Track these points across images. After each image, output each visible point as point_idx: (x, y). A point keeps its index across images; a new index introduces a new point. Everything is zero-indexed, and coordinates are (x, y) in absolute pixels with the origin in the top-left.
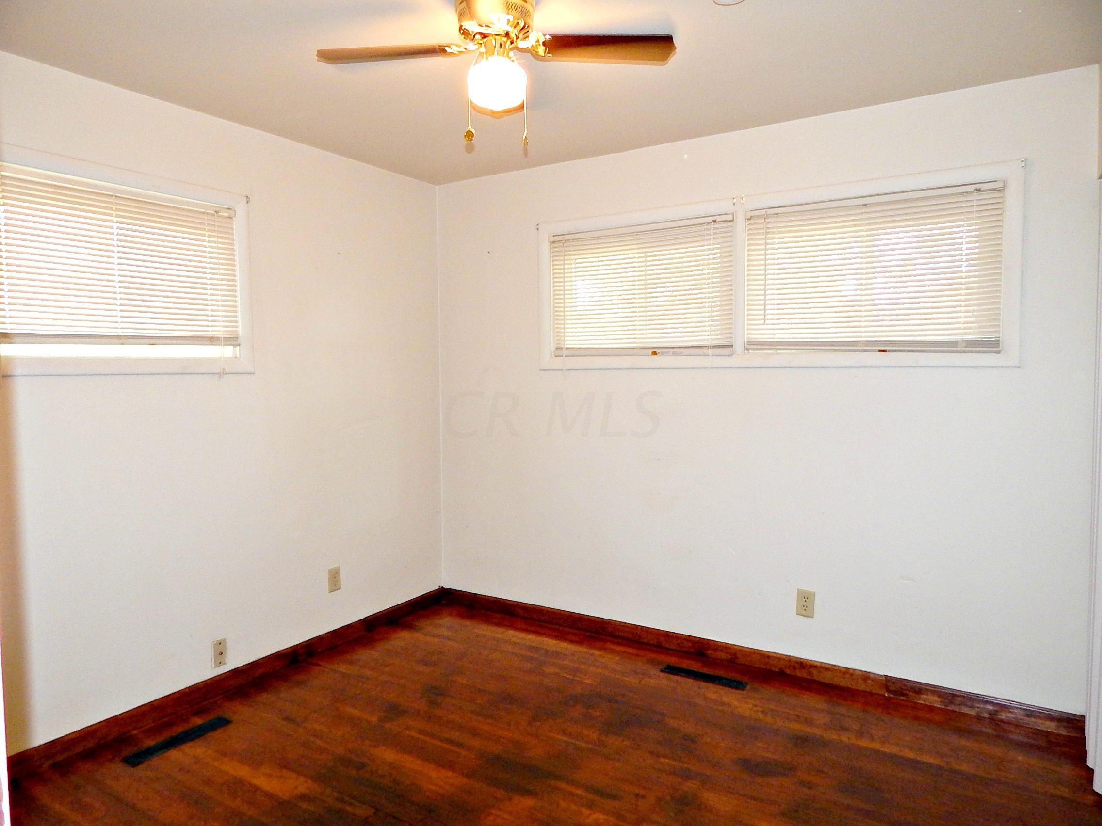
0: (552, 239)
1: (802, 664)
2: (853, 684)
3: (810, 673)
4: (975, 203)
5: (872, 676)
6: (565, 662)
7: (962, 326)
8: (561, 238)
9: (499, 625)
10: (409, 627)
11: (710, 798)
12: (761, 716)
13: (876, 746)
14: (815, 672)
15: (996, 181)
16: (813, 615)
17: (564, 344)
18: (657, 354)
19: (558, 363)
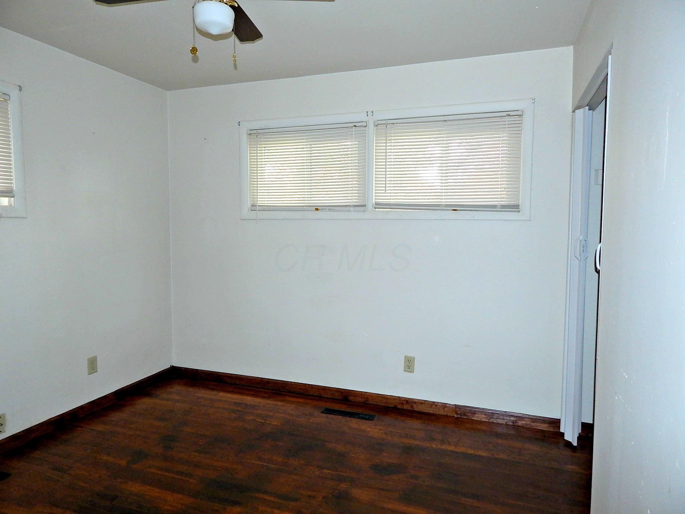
0: (250, 132)
1: (408, 401)
2: (437, 411)
3: (412, 407)
4: (507, 123)
5: (448, 405)
6: (259, 412)
7: (499, 196)
8: (255, 132)
9: (213, 389)
10: (148, 395)
11: (356, 492)
12: (384, 436)
13: (452, 448)
14: (415, 406)
15: (518, 111)
16: (414, 371)
17: (257, 203)
18: (318, 210)
19: (253, 215)
